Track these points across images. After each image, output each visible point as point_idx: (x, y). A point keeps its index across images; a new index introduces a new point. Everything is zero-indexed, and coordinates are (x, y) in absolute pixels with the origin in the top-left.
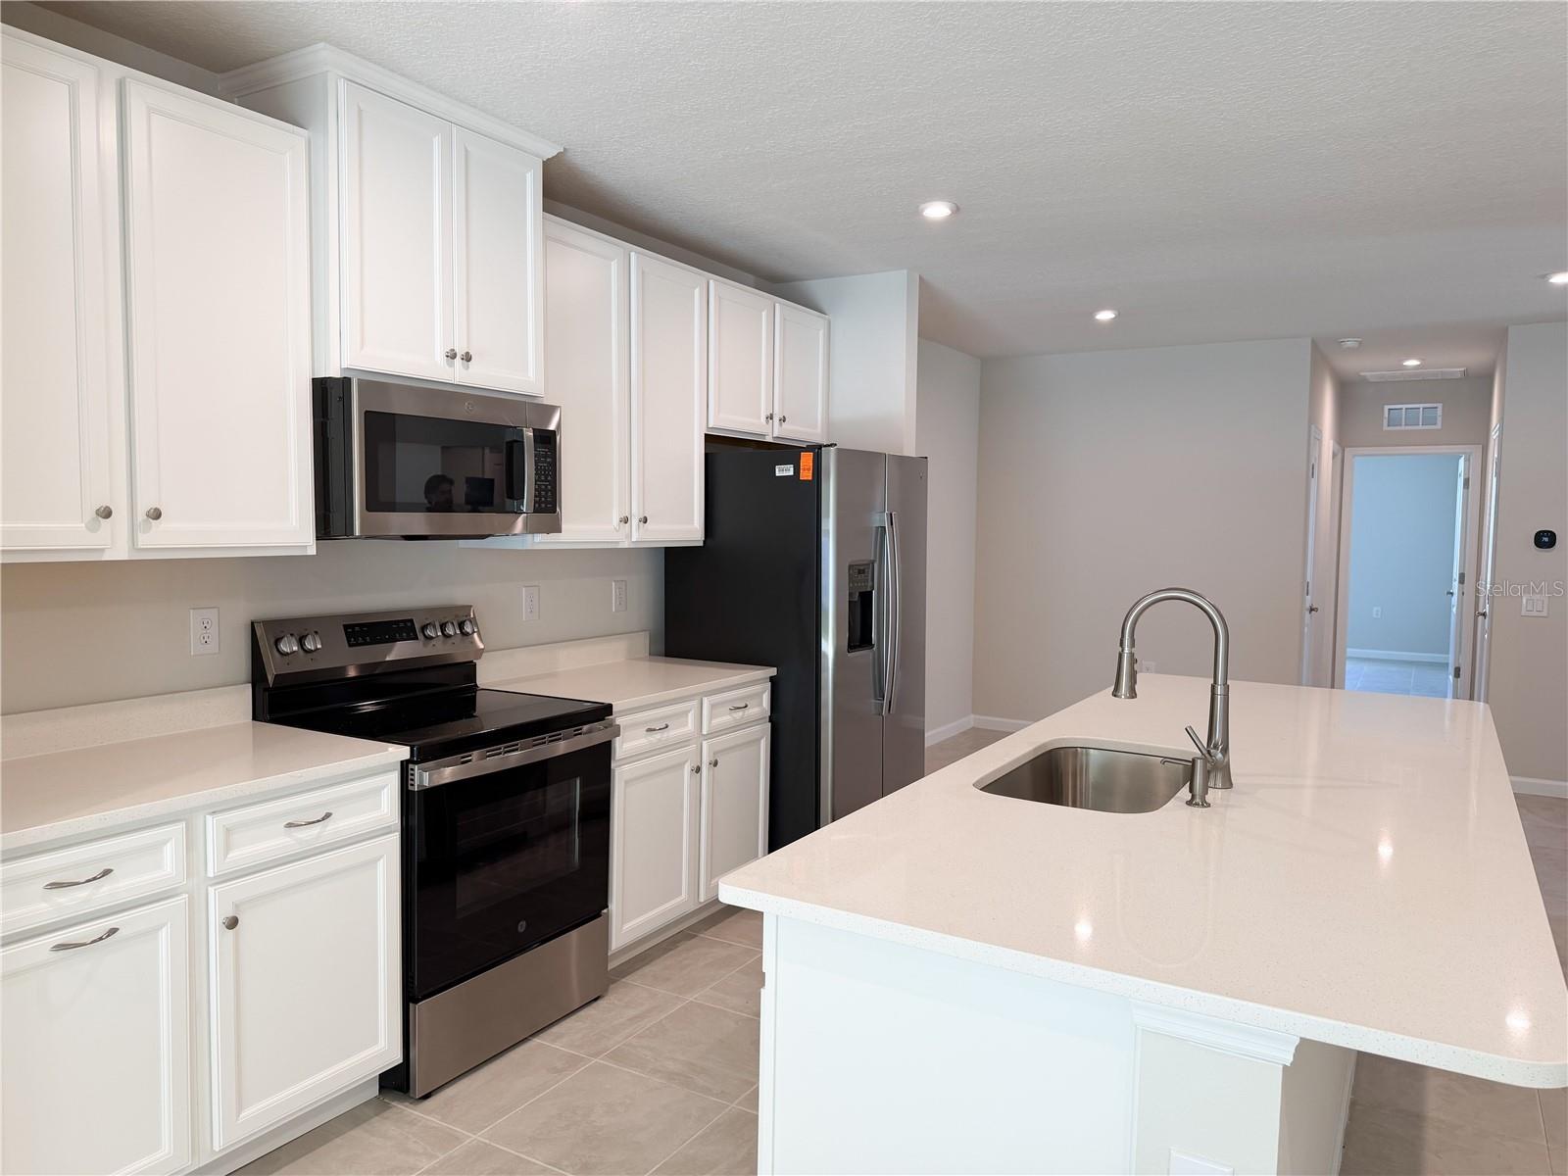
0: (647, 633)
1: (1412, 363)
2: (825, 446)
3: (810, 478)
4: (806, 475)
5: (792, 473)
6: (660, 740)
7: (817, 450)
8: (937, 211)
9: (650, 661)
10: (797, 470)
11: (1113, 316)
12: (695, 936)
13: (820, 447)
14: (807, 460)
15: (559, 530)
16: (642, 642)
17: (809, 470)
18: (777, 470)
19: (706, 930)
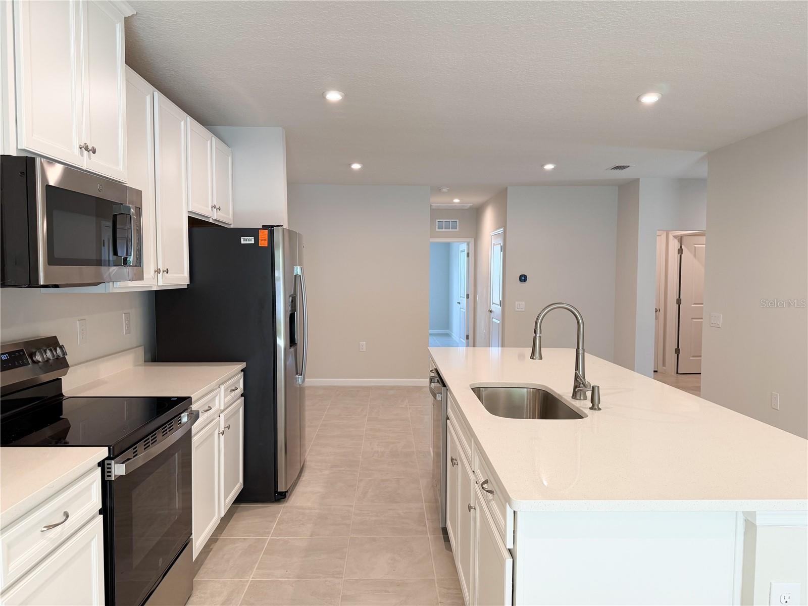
0: (143, 347)
1: (456, 201)
2: (275, 226)
3: (267, 245)
4: (263, 243)
5: (253, 242)
6: (207, 417)
7: (270, 229)
8: (334, 96)
9: (145, 366)
10: (257, 240)
11: (360, 167)
12: (218, 539)
13: (272, 227)
14: (264, 235)
15: (142, 279)
16: (140, 352)
17: (265, 240)
18: (242, 240)
19: (221, 534)
